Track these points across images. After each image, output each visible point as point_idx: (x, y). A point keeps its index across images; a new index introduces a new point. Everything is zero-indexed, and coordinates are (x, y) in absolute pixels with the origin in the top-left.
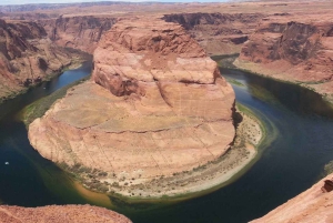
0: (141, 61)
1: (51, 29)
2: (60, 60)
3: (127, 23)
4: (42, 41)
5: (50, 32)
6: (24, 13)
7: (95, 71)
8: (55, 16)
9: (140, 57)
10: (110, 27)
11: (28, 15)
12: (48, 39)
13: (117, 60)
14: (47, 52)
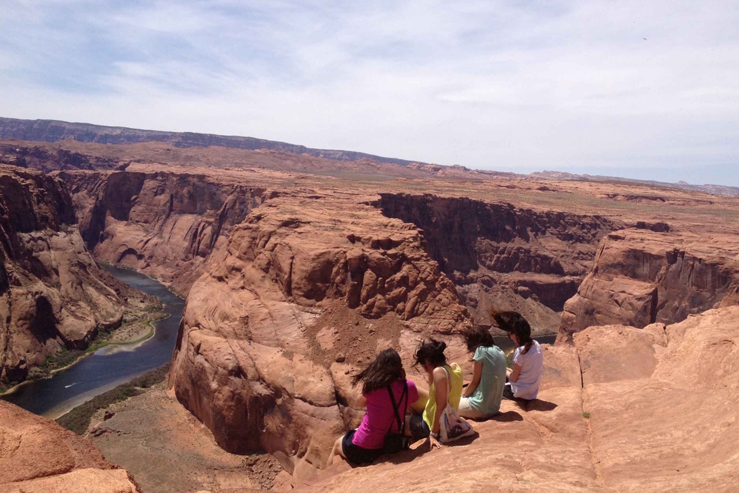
0: (310, 332)
1: (89, 204)
2: (94, 306)
3: (289, 208)
4: (61, 238)
5: (84, 215)
6: (30, 144)
7: (181, 355)
8: (107, 163)
9: (308, 319)
10: (242, 215)
11: (39, 154)
12: (76, 237)
13: (245, 320)
14: (65, 278)
